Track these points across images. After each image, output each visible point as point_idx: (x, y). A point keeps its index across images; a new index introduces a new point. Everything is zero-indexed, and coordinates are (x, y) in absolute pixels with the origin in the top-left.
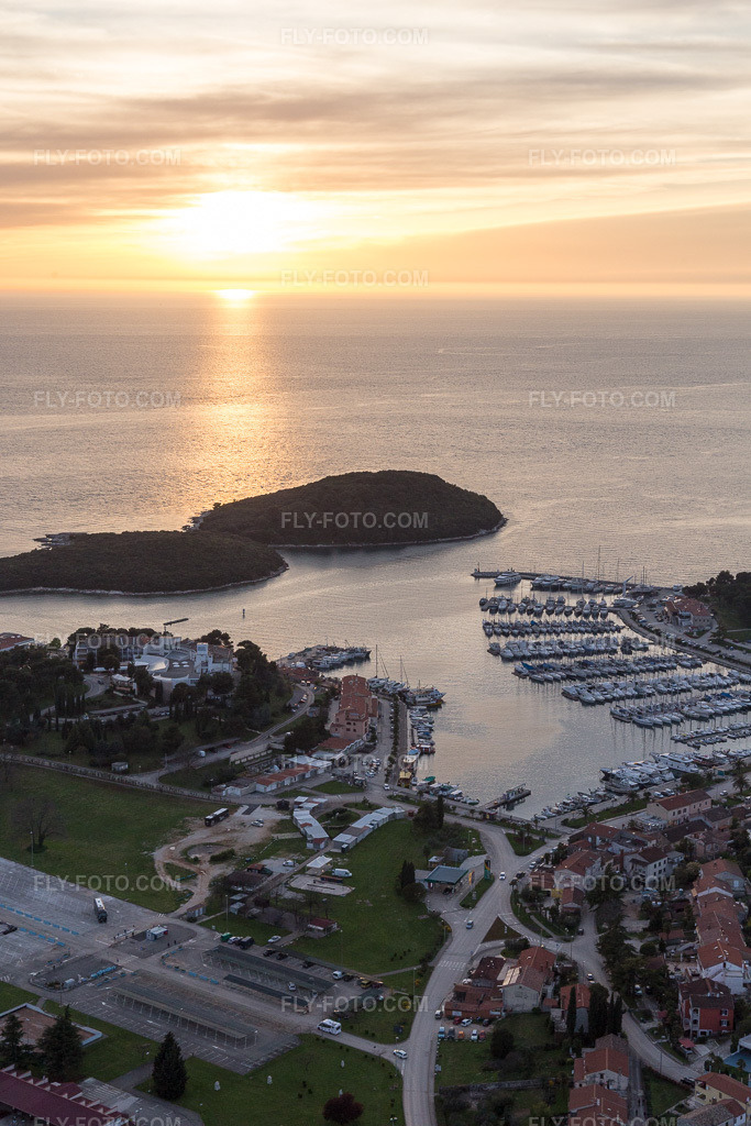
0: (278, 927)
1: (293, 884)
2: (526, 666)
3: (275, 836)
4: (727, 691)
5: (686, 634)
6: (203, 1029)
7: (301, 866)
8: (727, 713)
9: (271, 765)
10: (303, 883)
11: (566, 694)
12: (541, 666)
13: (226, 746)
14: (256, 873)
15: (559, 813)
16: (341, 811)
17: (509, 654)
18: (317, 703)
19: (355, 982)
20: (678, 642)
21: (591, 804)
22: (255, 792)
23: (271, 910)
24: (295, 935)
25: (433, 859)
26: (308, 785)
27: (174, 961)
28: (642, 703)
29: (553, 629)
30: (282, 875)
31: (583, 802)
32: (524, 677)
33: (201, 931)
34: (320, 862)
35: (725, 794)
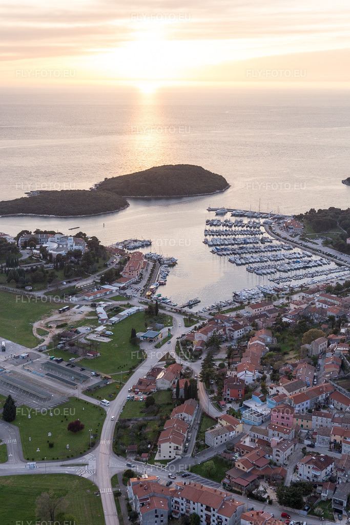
0: (75, 354)
1: (88, 338)
2: (216, 248)
3: (86, 317)
4: (298, 260)
5: (290, 236)
6: (31, 395)
7: (92, 330)
8: (296, 269)
9: (94, 289)
10: (92, 337)
11: (230, 261)
12: (222, 249)
13: (76, 280)
14: (73, 333)
15: (209, 310)
16: (117, 308)
17: (211, 243)
18: (120, 263)
19: (100, 377)
20: (285, 239)
21: (224, 306)
22: (84, 300)
23: (75, 347)
24: (81, 358)
25: (148, 328)
26: (108, 297)
27: (28, 367)
28: (260, 265)
29: (234, 233)
30: (84, 333)
31: (221, 305)
32: (215, 253)
33: (43, 355)
34: (101, 329)
35: (282, 303)
